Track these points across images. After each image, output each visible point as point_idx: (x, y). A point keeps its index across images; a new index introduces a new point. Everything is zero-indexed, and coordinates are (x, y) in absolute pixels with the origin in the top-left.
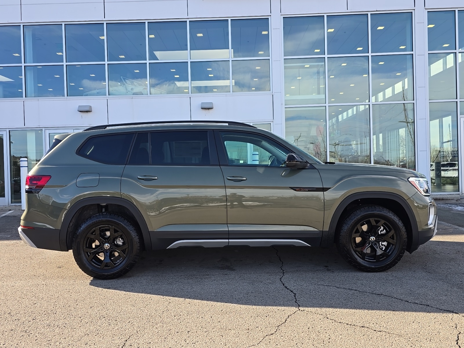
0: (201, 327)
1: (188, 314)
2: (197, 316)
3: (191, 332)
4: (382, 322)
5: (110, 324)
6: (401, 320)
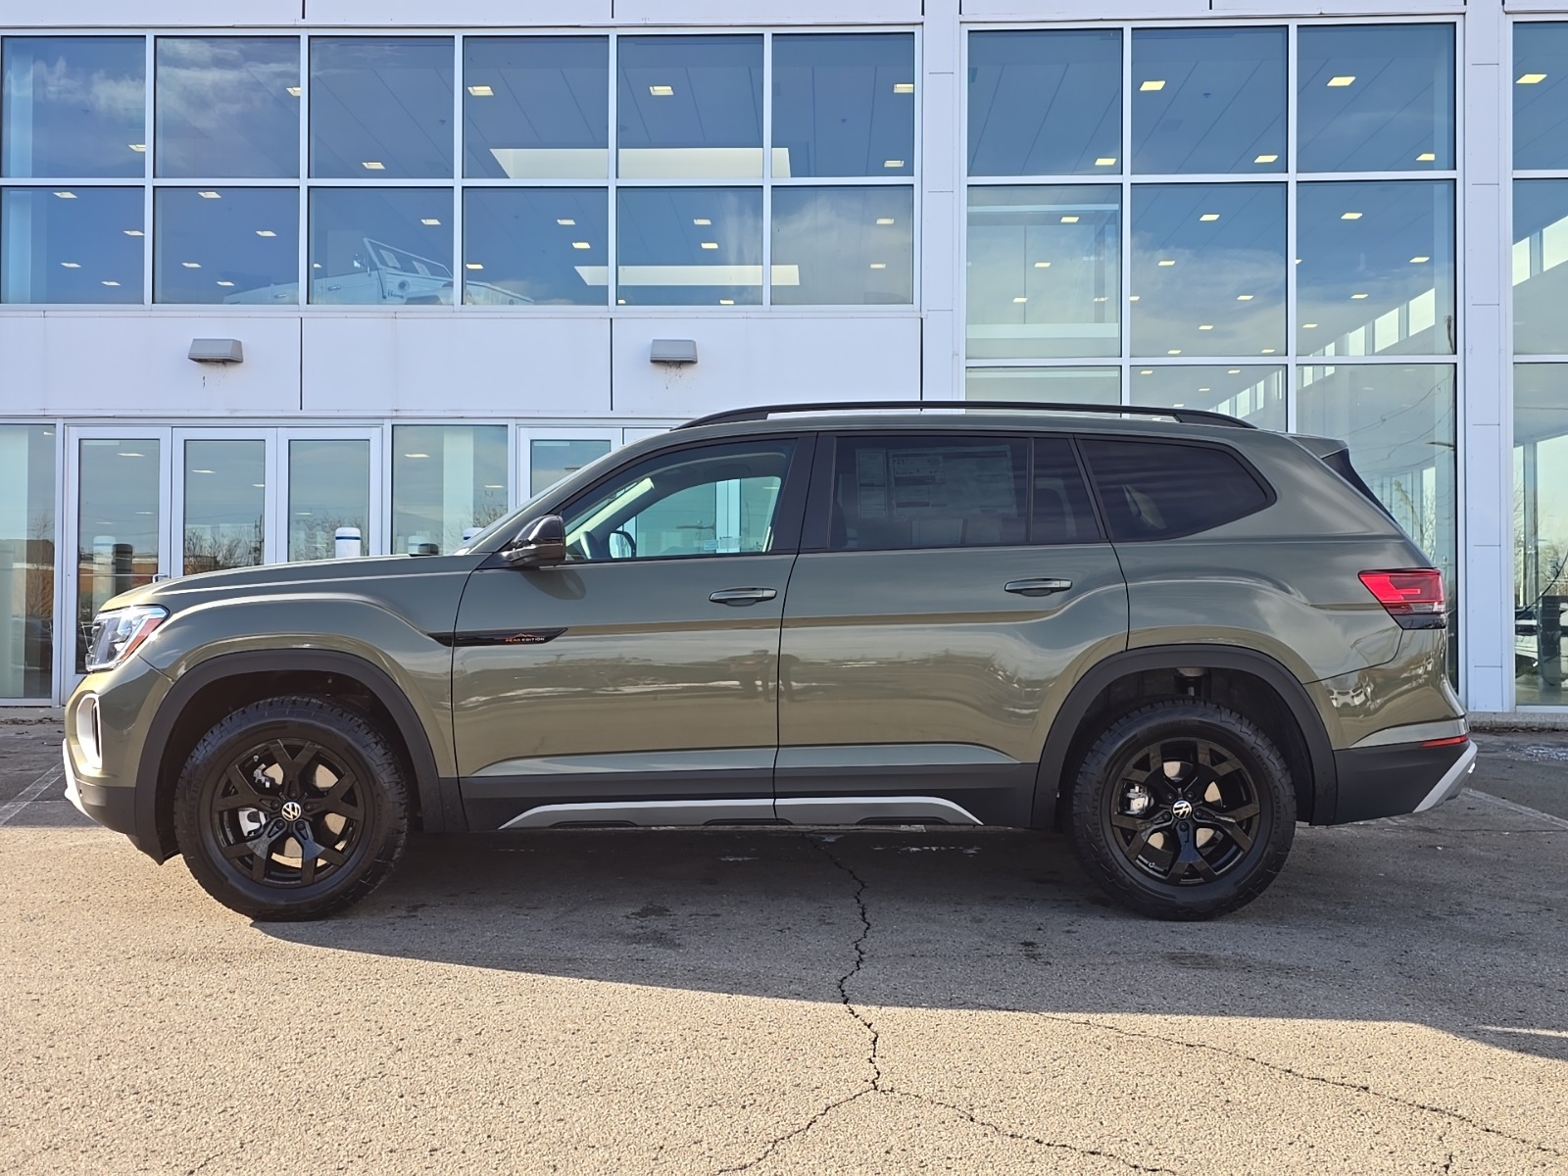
0: (485, 1135)
1: (451, 1090)
2: (485, 1098)
3: (443, 1150)
4: (1169, 1140)
5: (151, 1116)
6: (1245, 1136)
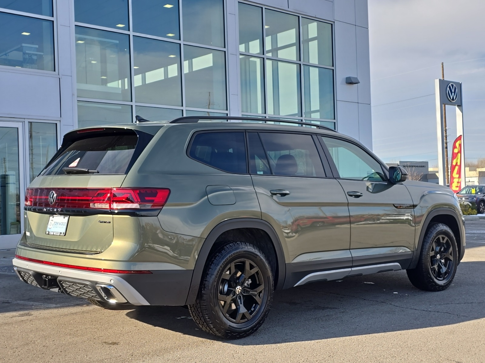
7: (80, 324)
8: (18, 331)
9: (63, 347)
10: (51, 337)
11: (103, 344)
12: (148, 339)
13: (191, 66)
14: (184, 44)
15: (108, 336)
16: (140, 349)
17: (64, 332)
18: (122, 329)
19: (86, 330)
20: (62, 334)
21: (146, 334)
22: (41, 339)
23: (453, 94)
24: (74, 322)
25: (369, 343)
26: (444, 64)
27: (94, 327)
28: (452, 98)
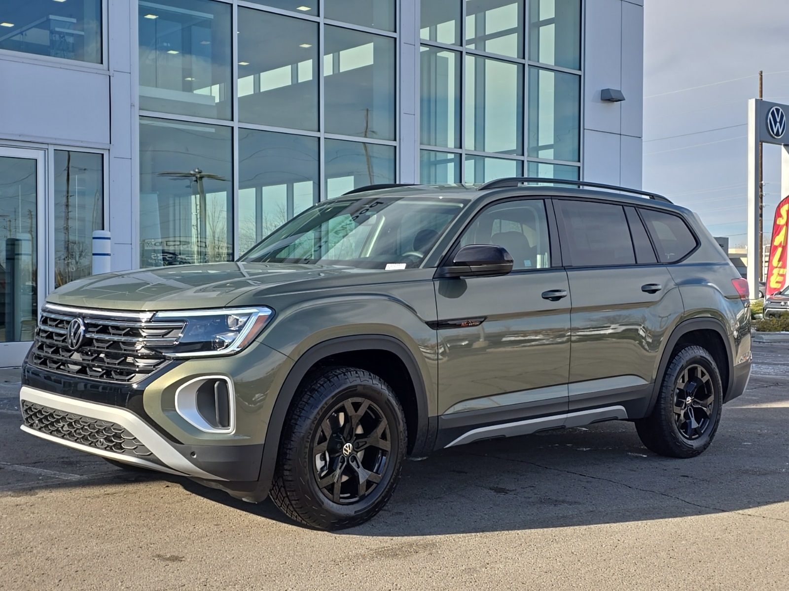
7: (118, 517)
8: (5, 527)
9: (81, 561)
10: (62, 541)
11: (154, 559)
12: (237, 551)
13: (336, 63)
14: (325, 24)
15: (166, 543)
16: (221, 573)
17: (87, 530)
18: (191, 529)
19: (128, 528)
20: (84, 535)
21: (234, 542)
22: (44, 543)
23: (778, 124)
24: (109, 512)
25: (643, 578)
26: (763, 74)
27: (143, 522)
28: (775, 133)
